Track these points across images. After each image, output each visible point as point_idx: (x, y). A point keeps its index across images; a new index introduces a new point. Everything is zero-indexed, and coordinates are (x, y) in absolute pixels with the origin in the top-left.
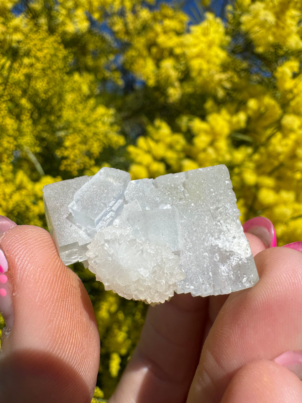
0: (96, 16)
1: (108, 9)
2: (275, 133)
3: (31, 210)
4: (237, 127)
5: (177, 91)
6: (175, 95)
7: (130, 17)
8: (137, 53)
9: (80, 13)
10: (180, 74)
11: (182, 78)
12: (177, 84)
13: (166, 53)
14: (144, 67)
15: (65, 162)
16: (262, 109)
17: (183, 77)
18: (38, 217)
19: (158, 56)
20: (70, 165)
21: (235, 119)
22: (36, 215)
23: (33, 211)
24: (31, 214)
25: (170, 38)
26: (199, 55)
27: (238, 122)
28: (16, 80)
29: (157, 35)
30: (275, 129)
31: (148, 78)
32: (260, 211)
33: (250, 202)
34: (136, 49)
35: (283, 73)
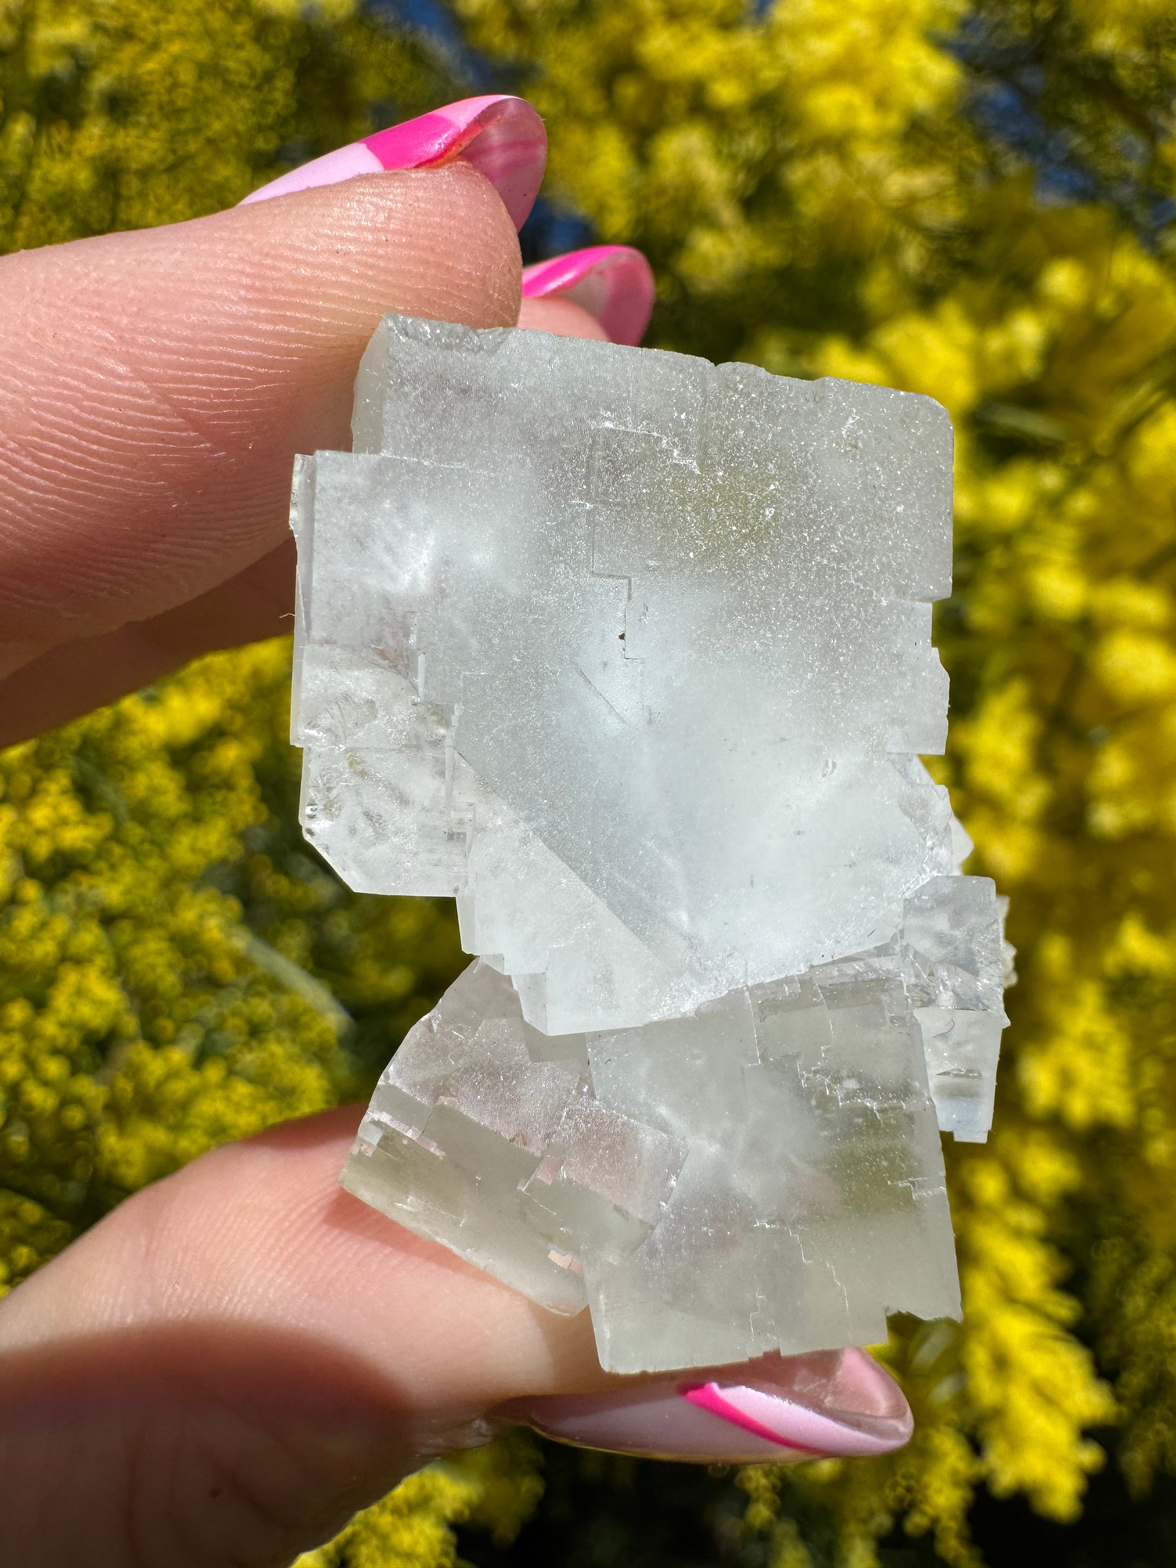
2: (1159, 404)
3: (136, 726)
4: (1002, 376)
5: (730, 243)
6: (721, 259)
8: (561, 104)
10: (741, 177)
11: (750, 191)
12: (728, 214)
13: (678, 103)
14: (586, 161)
16: (1106, 305)
17: (753, 184)
18: (166, 757)
19: (643, 118)
21: (996, 342)
22: (155, 745)
23: (143, 731)
24: (133, 745)
25: (693, 40)
27: (1010, 356)
28: (60, 188)
30: (1155, 390)
31: (602, 208)
32: (1098, 730)
33: (1052, 694)
34: (553, 88)
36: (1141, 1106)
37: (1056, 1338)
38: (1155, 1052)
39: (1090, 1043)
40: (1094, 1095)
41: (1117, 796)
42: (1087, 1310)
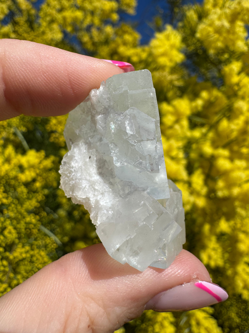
0: (69, 29)
1: (78, 25)
4: (195, 111)
7: (95, 32)
9: (55, 26)
15: (54, 135)
16: (212, 99)
20: (57, 138)
21: (194, 104)
26: (164, 54)
27: (196, 107)
29: (118, 46)
30: (222, 115)
32: (217, 177)
35: (231, 70)
36: (225, 262)
37: (209, 317)
38: (227, 252)
39: (214, 249)
40: (215, 260)
41: (222, 189)
42: (215, 310)
